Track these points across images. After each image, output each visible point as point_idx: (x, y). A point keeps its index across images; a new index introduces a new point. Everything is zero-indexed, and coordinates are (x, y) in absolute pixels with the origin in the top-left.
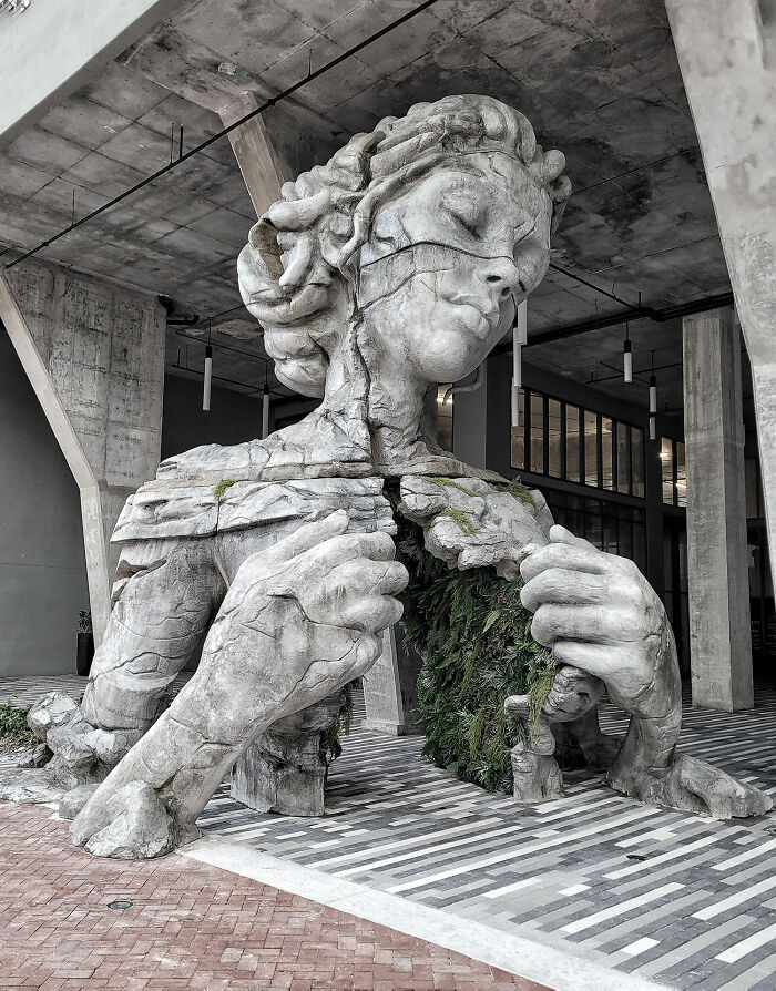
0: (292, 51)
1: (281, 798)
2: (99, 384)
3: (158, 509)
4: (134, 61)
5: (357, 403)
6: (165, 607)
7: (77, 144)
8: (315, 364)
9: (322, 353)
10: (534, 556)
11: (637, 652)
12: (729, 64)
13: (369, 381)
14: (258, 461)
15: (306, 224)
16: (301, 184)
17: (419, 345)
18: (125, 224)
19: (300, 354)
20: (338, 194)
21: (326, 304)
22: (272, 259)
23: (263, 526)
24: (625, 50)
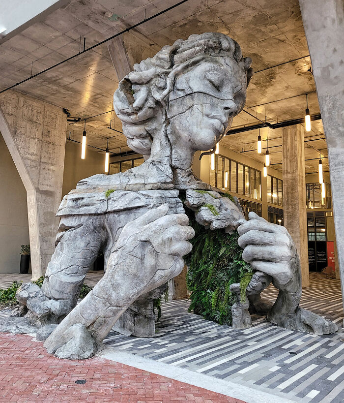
0: (138, 9)
1: (136, 329)
2: (37, 146)
3: (79, 202)
4: (68, 9)
5: (167, 158)
6: (82, 245)
7: (37, 42)
8: (147, 141)
9: (150, 136)
10: (244, 225)
11: (287, 265)
12: (324, 27)
13: (171, 149)
14: (124, 181)
15: (145, 82)
16: (142, 65)
17: (195, 135)
18: (53, 77)
19: (141, 137)
20: (159, 70)
21: (152, 116)
22: (129, 95)
23: (129, 210)
24: (274, 19)
